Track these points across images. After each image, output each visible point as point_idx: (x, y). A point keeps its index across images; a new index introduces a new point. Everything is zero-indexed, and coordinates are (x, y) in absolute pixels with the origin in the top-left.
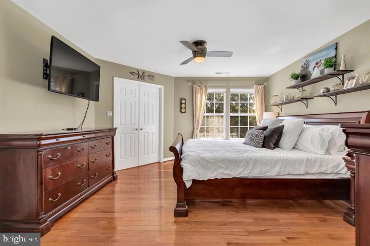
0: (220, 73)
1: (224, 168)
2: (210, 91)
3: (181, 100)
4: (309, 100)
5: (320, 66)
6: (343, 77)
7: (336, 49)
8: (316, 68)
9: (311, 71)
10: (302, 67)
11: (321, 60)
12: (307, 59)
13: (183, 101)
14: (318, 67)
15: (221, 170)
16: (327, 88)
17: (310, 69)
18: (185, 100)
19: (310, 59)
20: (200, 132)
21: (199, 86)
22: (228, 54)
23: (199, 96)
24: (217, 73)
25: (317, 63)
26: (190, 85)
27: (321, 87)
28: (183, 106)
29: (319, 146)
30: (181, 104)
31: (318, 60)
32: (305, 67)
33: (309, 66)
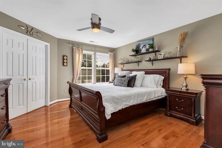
0: (93, 42)
1: (125, 101)
2: (85, 52)
3: (64, 56)
4: (139, 63)
5: (146, 47)
6: (156, 54)
7: (153, 40)
8: (144, 48)
9: (141, 49)
10: (137, 46)
11: (146, 44)
12: (139, 42)
13: (65, 58)
14: (145, 47)
15: (124, 103)
16: (150, 58)
17: (141, 47)
18: (67, 57)
19: (140, 43)
20: (78, 80)
21: (78, 48)
22: (112, 31)
23: (77, 55)
24: (91, 41)
25: (144, 46)
26: (71, 46)
27: (147, 57)
28: (65, 61)
29: (154, 84)
30: (64, 59)
31: (145, 44)
32: (138, 47)
33: (140, 46)
